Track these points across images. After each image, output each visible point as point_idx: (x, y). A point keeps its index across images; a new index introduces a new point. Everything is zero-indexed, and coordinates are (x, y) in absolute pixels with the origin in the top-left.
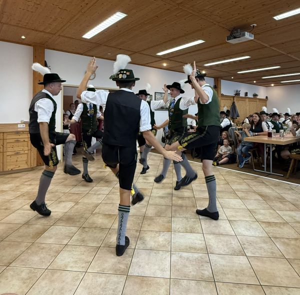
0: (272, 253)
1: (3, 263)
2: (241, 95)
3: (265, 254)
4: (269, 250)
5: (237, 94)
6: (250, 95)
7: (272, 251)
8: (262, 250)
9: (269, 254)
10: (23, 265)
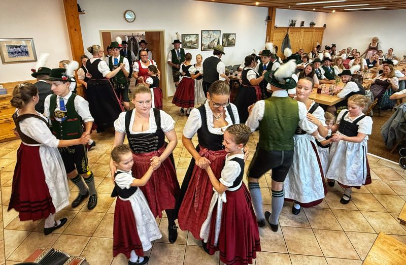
1: (87, 234)
2: (296, 26)
3: (295, 224)
5: (293, 24)
6: (307, 25)
9: (299, 224)
10: (104, 235)
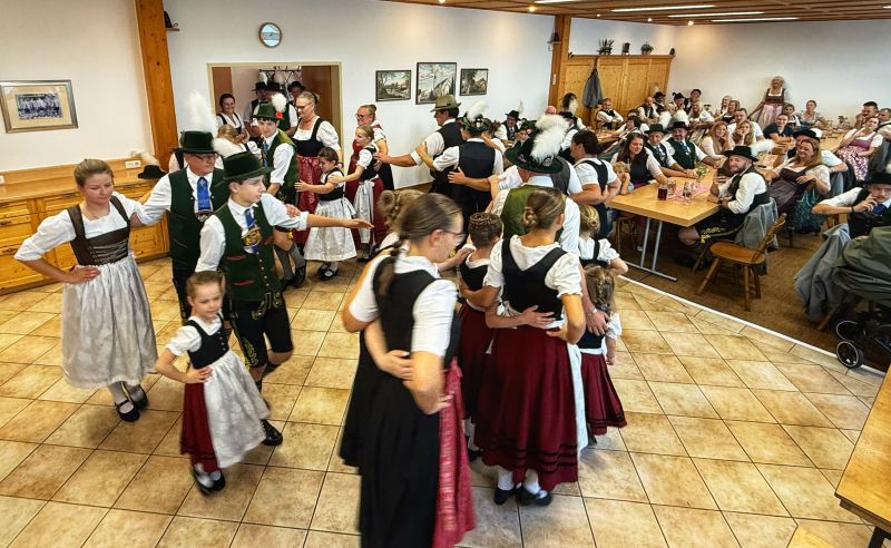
0: (629, 490)
3: (615, 491)
4: (624, 484)
5: (606, 50)
6: (635, 50)
7: (628, 485)
8: (612, 484)
9: (622, 492)
